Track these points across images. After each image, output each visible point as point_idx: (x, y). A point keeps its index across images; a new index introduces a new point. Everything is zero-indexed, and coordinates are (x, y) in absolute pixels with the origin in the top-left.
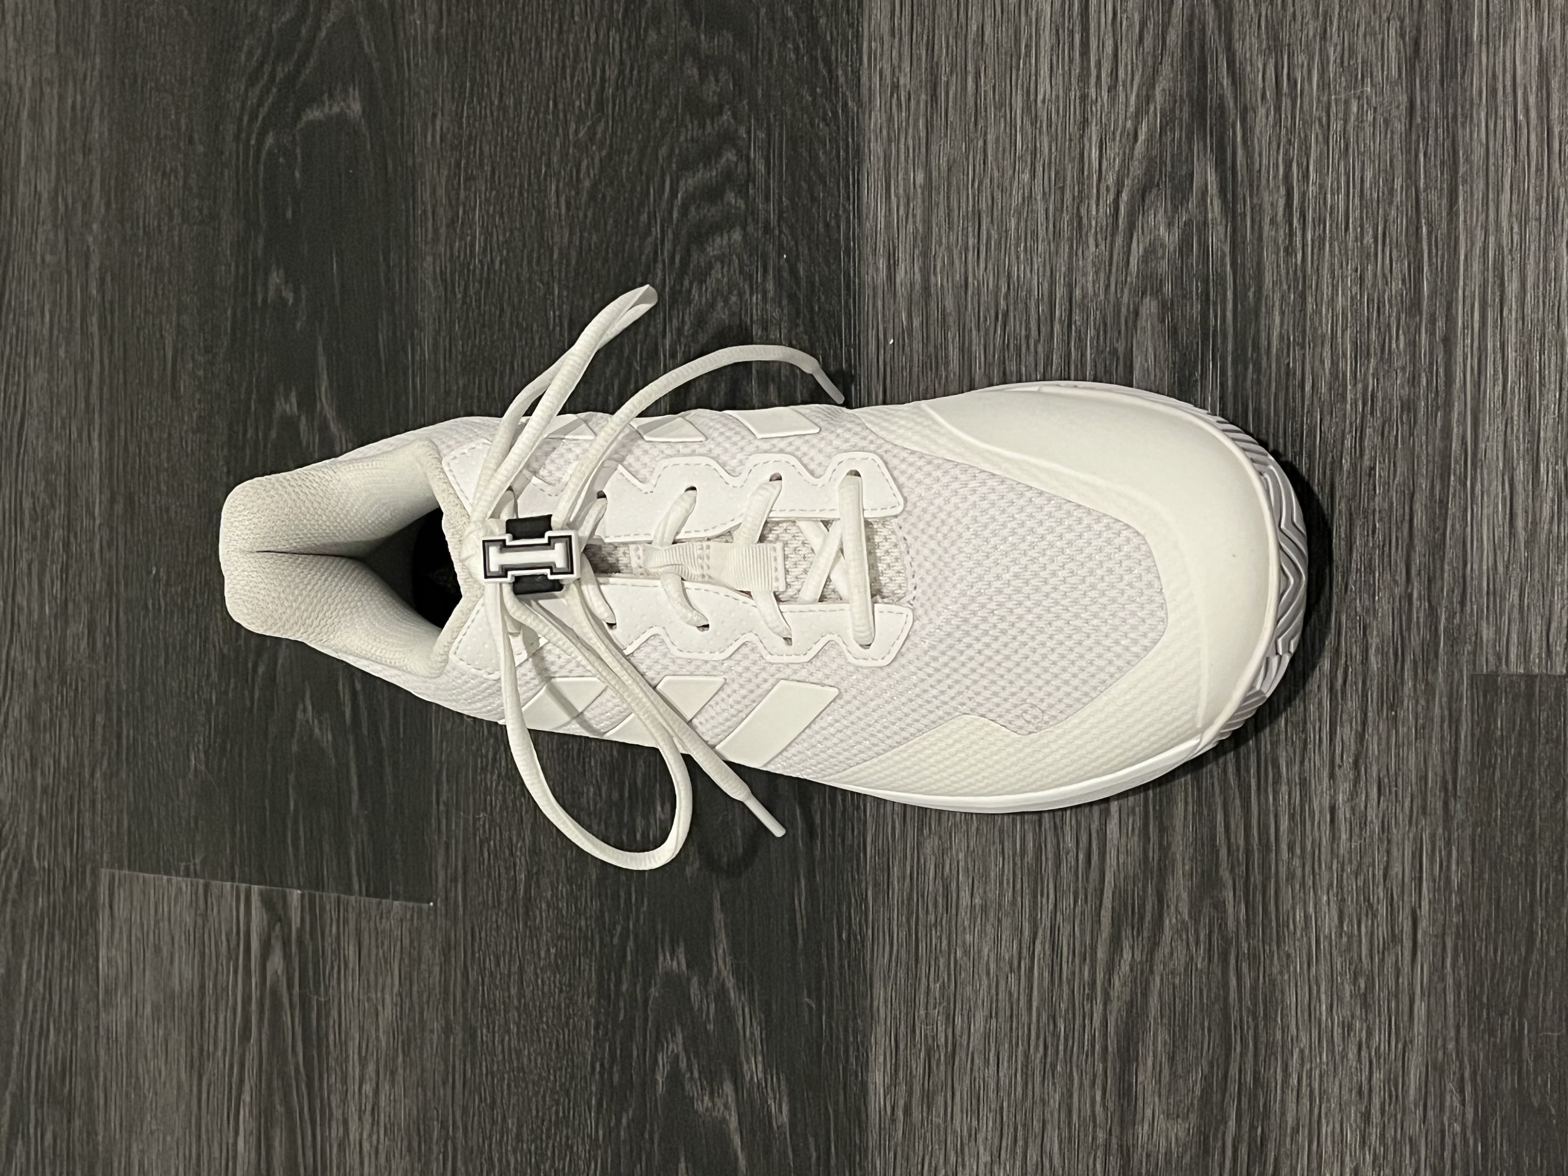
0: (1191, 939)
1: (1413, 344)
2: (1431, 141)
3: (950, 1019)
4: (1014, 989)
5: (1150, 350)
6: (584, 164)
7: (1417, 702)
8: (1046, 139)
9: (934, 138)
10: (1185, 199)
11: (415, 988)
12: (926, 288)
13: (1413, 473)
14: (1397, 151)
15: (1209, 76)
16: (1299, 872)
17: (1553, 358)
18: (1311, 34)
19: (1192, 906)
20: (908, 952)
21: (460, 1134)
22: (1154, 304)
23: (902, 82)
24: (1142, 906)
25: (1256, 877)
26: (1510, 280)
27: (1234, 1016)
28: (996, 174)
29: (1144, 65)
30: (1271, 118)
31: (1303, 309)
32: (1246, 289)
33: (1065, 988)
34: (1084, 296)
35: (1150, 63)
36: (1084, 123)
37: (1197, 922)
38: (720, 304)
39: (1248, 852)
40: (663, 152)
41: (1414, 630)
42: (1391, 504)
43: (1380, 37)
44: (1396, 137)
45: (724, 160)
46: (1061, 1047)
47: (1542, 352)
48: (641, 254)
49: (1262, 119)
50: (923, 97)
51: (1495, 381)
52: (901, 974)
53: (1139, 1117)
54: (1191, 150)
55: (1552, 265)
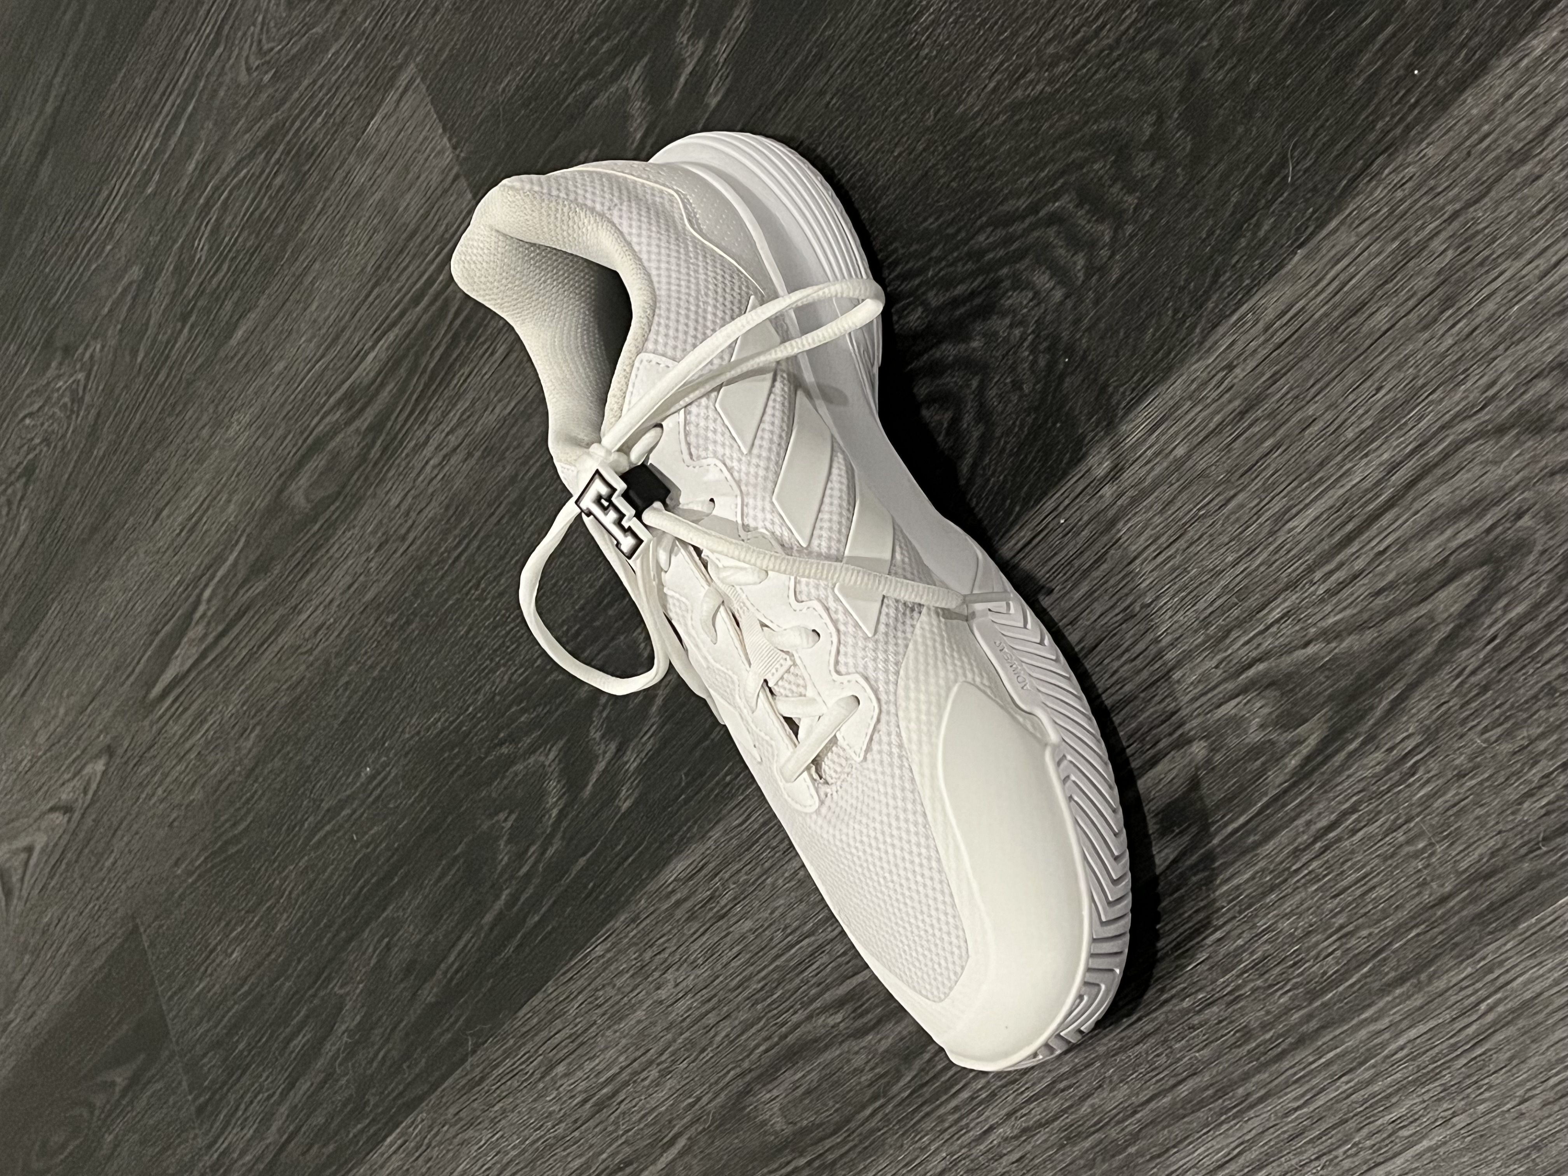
0: (871, 1064)
1: (1287, 1010)
2: (1428, 936)
3: (736, 901)
4: (776, 941)
5: (1175, 772)
6: (1031, 76)
7: (1081, 1157)
8: (1265, 555)
9: (1214, 440)
10: (1287, 728)
11: (515, 429)
12: (1113, 522)
13: (1208, 1064)
14: (1409, 906)
15: (1382, 685)
16: (946, 1125)
17: (1333, 1140)
18: (1457, 762)
19: (886, 1051)
20: (749, 837)
21: (476, 544)
22: (1204, 752)
23: (1237, 371)
24: (867, 1012)
25: (928, 1091)
26: (1367, 1069)
27: (852, 1125)
28: (1218, 525)
29: (1361, 612)
30: (1378, 769)
31: (1264, 895)
32: (1253, 831)
33: (797, 981)
34: (1178, 681)
35: (1365, 616)
36: (1291, 586)
37: (882, 1061)
38: (1007, 321)
39: (935, 1077)
40: (1077, 155)
41: (1118, 1128)
42: (1180, 1059)
43: (1482, 833)
44: (1417, 900)
45: (1101, 228)
46: (769, 1001)
47: (1333, 1127)
48: (1001, 203)
49: (1375, 760)
50: (1237, 403)
51: (1296, 1099)
52: (735, 842)
53: (770, 1087)
54: (1322, 706)
55: (1394, 1100)
